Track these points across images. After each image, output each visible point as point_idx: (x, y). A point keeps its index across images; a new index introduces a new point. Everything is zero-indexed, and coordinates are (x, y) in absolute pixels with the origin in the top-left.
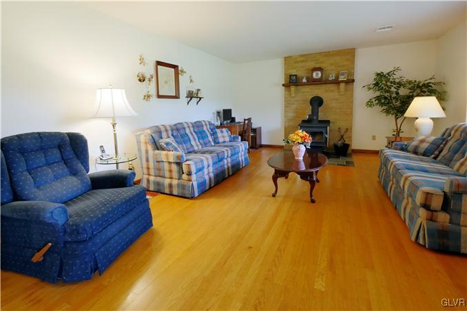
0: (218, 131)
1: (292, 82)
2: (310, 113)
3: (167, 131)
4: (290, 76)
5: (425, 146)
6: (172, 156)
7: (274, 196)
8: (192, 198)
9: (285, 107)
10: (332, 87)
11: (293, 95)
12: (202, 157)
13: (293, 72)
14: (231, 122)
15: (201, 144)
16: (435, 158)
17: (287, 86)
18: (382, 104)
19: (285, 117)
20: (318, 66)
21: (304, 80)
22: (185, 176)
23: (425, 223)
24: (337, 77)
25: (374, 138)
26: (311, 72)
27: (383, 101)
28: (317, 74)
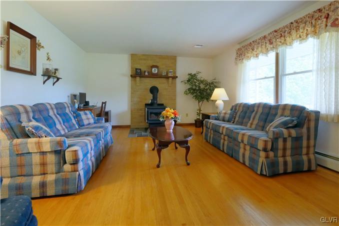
0: (82, 113)
1: (137, 74)
2: (152, 98)
3: (27, 112)
4: (136, 69)
5: (227, 116)
6: (47, 143)
7: (158, 166)
8: (79, 192)
9: (132, 93)
10: (164, 80)
11: (138, 84)
12: (85, 141)
13: (138, 67)
14: (84, 105)
15: (66, 128)
16: (233, 123)
17: (133, 76)
18: (193, 93)
19: (131, 101)
20: (155, 64)
21: (146, 74)
22: (67, 167)
23: (264, 160)
24: (167, 74)
25: (187, 115)
26: (150, 68)
27: (191, 91)
28: (155, 70)
